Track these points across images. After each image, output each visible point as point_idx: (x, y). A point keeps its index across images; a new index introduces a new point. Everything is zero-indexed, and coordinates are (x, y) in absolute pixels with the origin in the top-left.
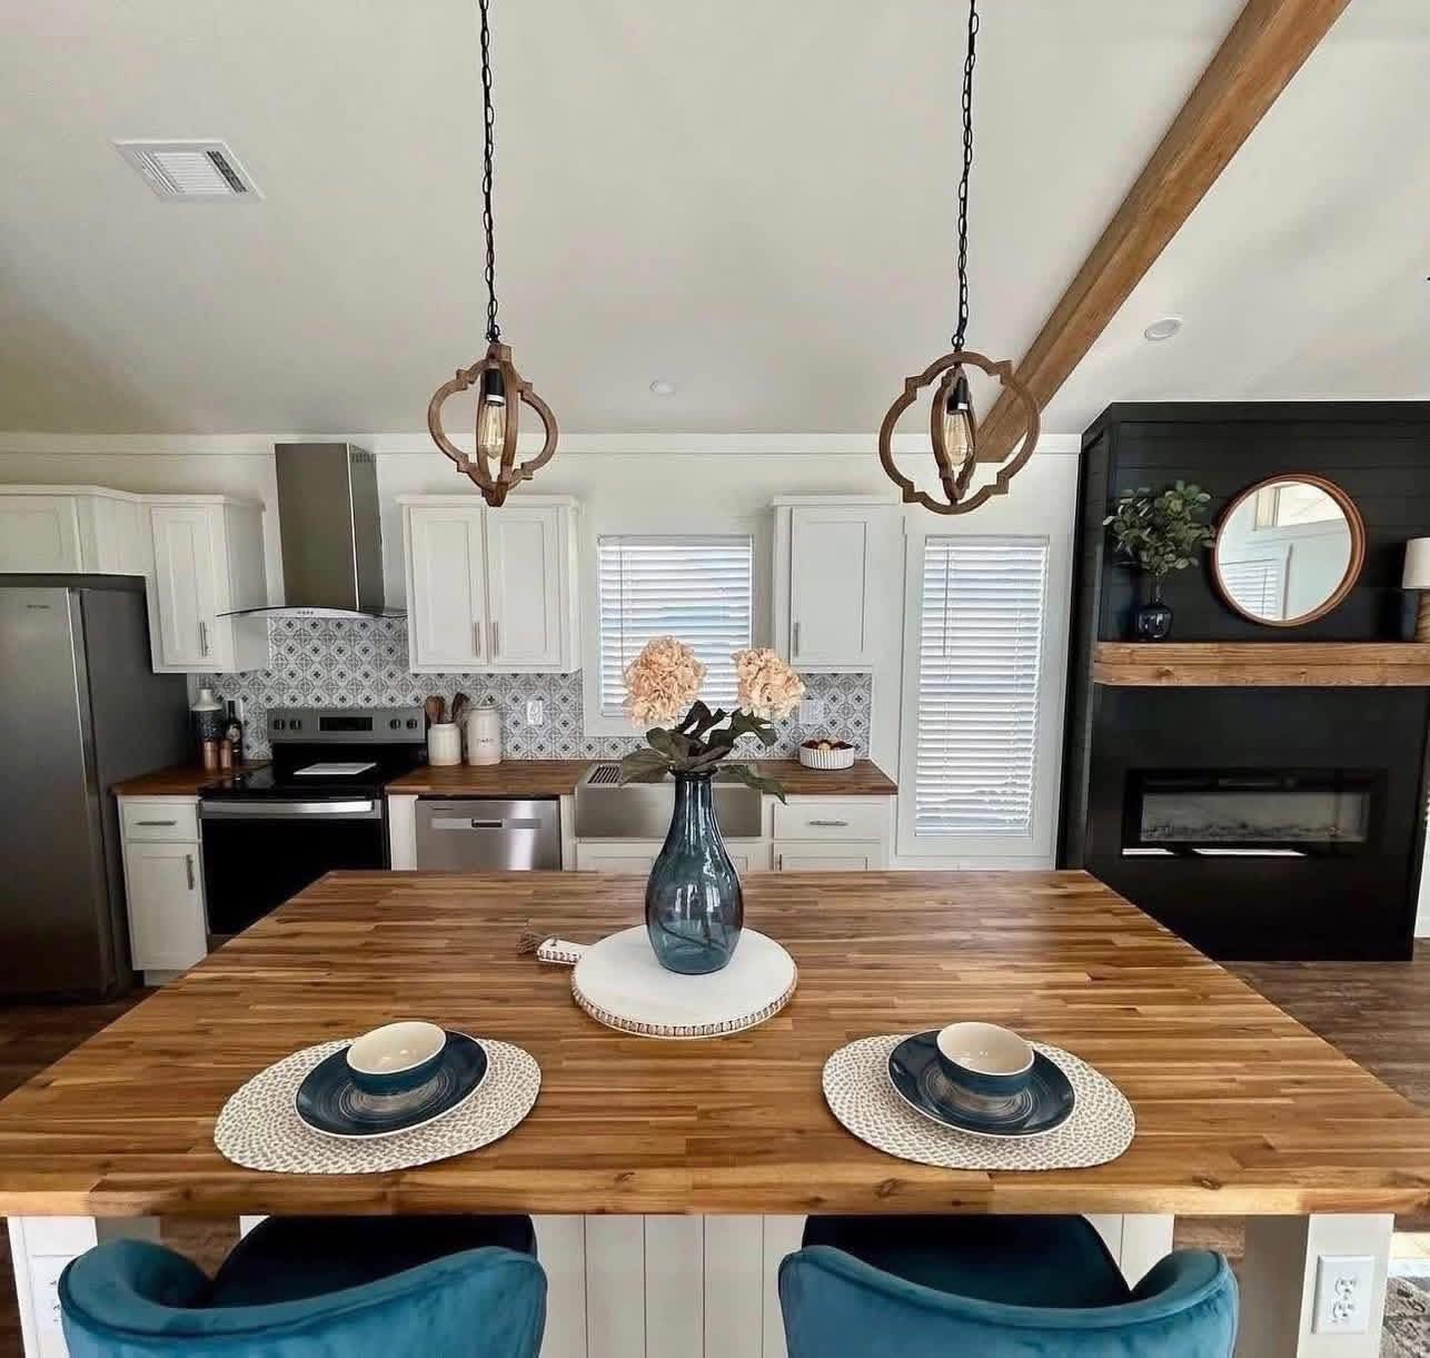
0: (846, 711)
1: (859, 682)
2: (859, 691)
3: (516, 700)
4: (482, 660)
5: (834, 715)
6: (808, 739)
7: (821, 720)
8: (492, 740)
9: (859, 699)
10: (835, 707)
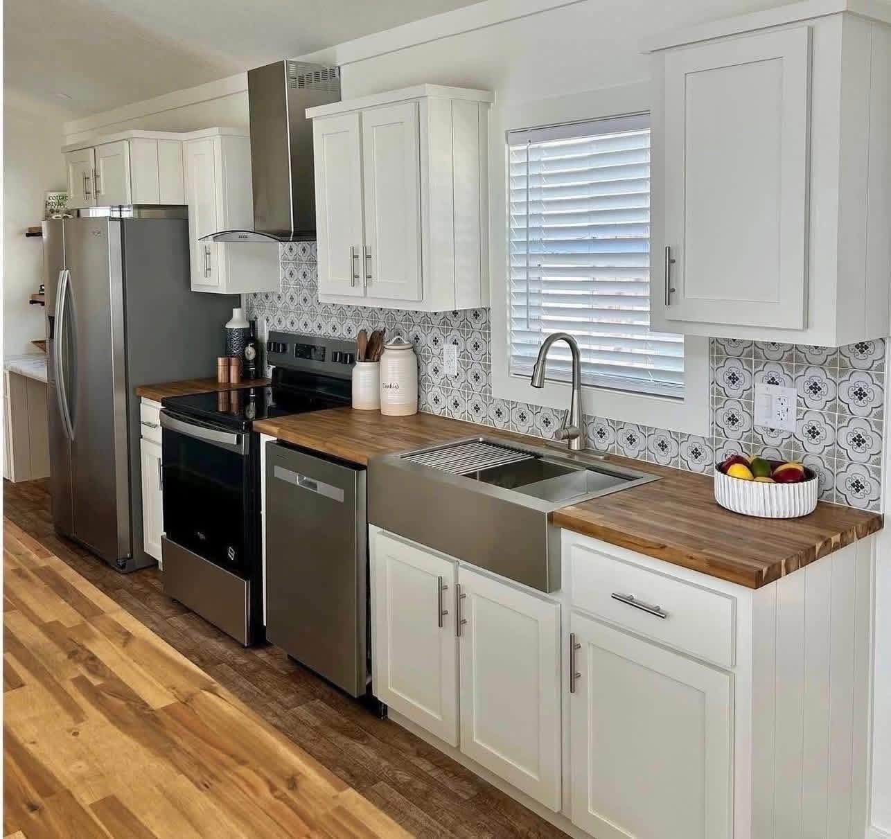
0: (838, 412)
1: (862, 362)
2: (861, 380)
3: (435, 341)
4: (359, 290)
5: (814, 419)
6: (768, 455)
7: (791, 425)
8: (397, 387)
9: (860, 394)
10: (815, 403)
